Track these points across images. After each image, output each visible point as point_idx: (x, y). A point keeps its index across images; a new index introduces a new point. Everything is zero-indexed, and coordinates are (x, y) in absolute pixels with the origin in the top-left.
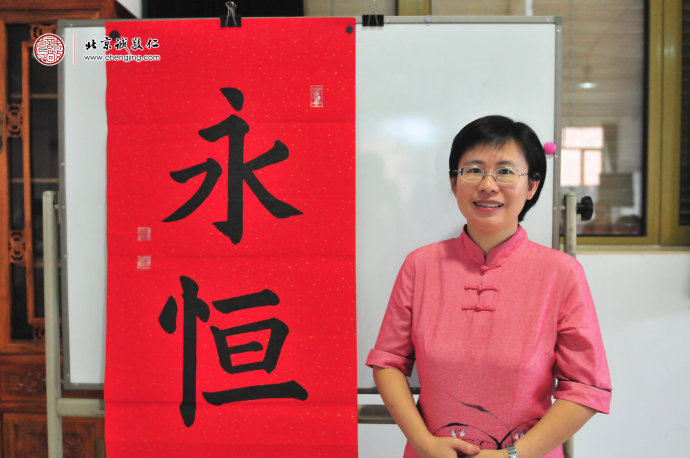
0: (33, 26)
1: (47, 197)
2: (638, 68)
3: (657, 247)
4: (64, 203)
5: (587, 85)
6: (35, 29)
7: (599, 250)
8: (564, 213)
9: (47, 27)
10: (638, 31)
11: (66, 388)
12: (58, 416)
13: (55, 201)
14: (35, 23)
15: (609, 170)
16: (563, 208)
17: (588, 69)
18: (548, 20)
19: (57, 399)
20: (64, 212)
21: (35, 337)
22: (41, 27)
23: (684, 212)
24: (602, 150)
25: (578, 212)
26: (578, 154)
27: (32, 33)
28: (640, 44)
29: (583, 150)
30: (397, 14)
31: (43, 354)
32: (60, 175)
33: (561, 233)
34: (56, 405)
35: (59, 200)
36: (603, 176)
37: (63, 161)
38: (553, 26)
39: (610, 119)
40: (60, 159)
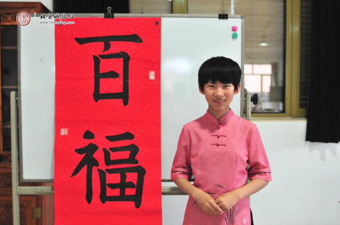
0: (3, 15)
1: (13, 94)
2: (281, 37)
3: (290, 118)
4: (20, 97)
5: (264, 44)
6: (4, 17)
7: (264, 119)
8: (246, 100)
9: (9, 16)
10: (281, 21)
11: (21, 181)
12: (17, 194)
13: (16, 96)
14: (3, 14)
15: (274, 85)
16: (245, 99)
17: (264, 37)
18: (238, 16)
19: (17, 187)
20: (20, 101)
21: (3, 160)
22: (6, 15)
23: (302, 102)
24: (271, 75)
25: (252, 101)
26: (259, 77)
27: (2, 18)
28: (282, 26)
29: (262, 75)
30: (172, 13)
31: (11, 168)
32: (19, 85)
33: (244, 112)
34: (17, 189)
35: (18, 95)
36: (271, 88)
37: (20, 77)
38: (240, 20)
39: (275, 61)
40: (18, 76)
